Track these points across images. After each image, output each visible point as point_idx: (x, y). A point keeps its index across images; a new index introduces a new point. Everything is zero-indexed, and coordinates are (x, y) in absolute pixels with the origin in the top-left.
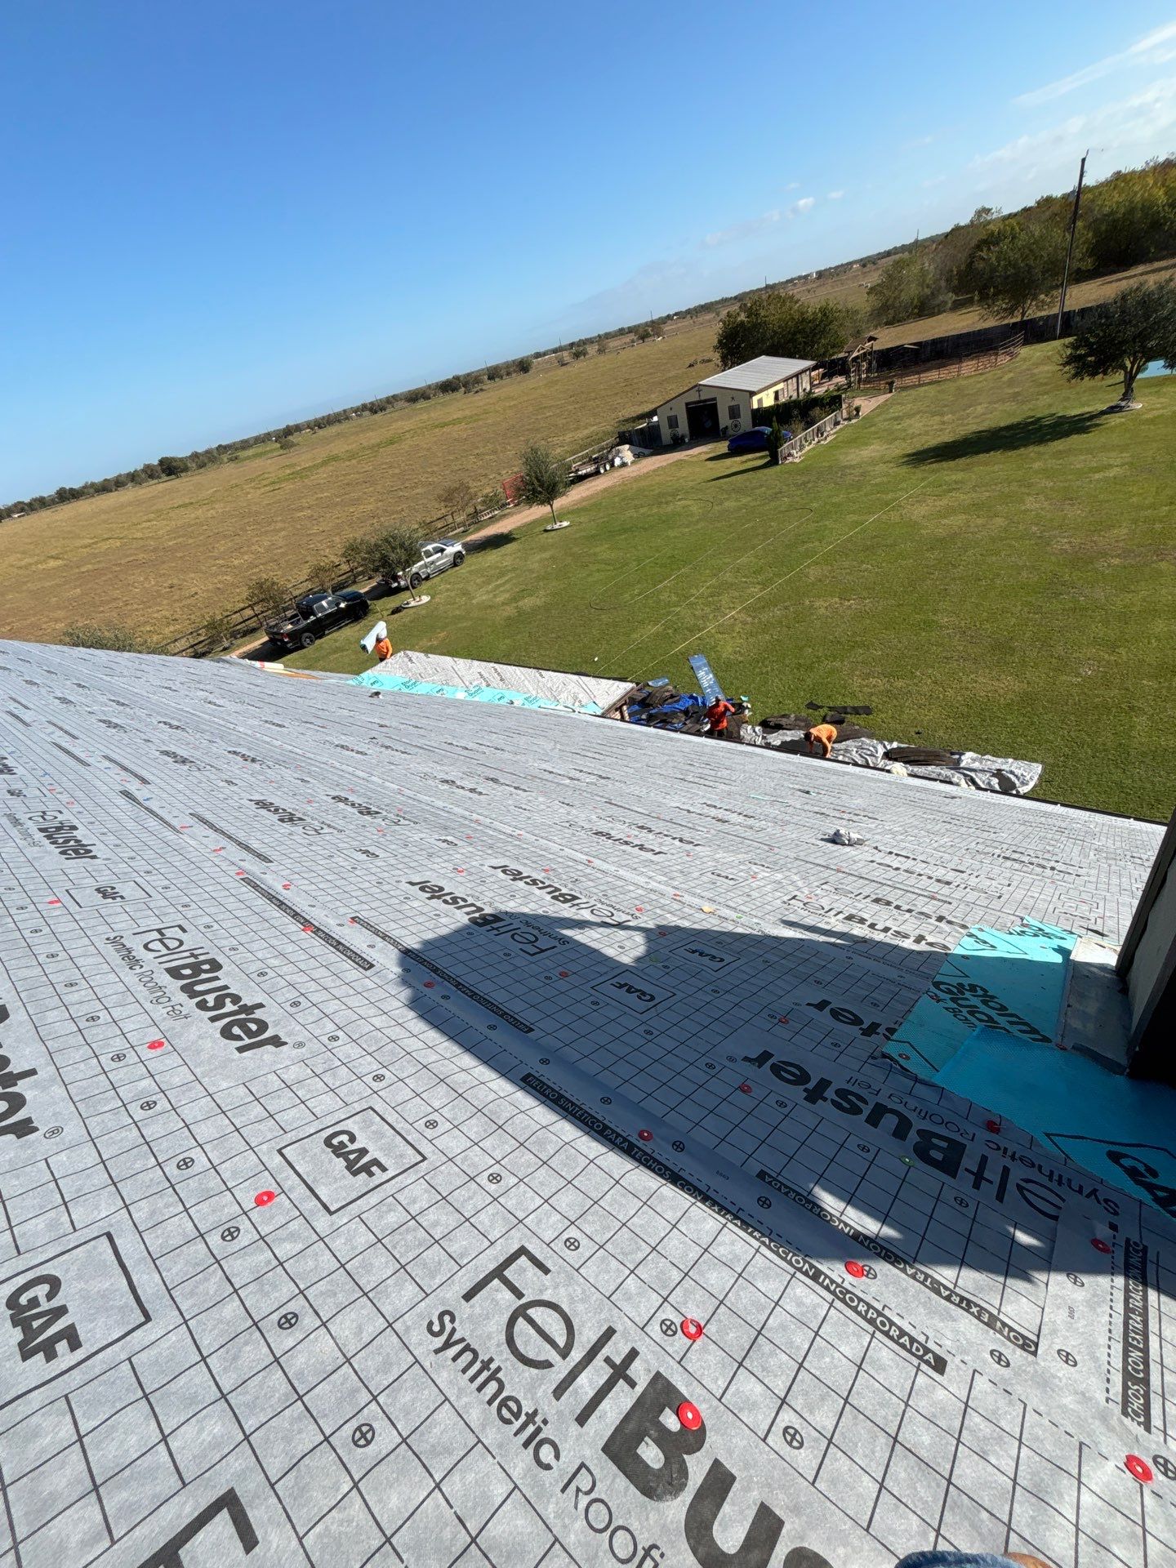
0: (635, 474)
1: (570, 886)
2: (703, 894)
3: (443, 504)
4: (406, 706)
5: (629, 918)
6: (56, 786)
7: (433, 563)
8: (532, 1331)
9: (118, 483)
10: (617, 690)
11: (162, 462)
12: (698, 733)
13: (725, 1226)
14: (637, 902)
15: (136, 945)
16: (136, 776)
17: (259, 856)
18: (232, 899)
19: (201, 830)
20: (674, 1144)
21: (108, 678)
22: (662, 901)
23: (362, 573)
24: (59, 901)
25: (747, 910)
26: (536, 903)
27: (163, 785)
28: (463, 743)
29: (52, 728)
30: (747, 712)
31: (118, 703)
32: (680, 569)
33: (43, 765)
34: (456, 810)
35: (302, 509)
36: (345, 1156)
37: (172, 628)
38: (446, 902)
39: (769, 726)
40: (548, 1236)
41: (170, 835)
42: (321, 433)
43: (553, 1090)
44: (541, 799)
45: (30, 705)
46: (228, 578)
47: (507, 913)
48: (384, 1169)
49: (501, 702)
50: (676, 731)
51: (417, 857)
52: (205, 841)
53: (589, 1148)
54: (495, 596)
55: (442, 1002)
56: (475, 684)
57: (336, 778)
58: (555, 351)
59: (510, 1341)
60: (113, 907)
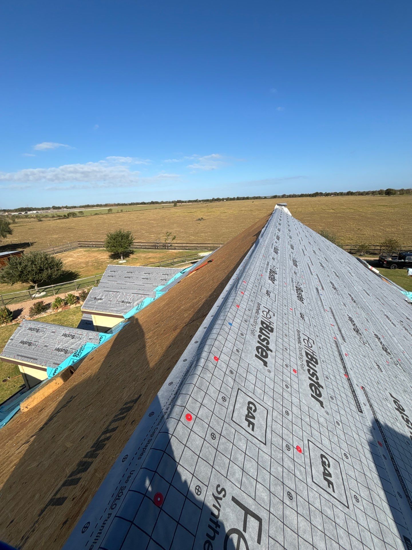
6: (304, 277)
15: (302, 337)
16: (322, 285)
17: (343, 337)
18: (329, 345)
19: (330, 315)
24: (292, 310)
27: (327, 293)
29: (309, 259)
31: (326, 259)
33: (303, 268)
36: (325, 468)
38: (403, 417)
41: (322, 311)
45: (307, 249)
48: (334, 491)
51: (399, 387)
52: (330, 319)
55: (383, 457)
57: (380, 328)
60: (301, 321)
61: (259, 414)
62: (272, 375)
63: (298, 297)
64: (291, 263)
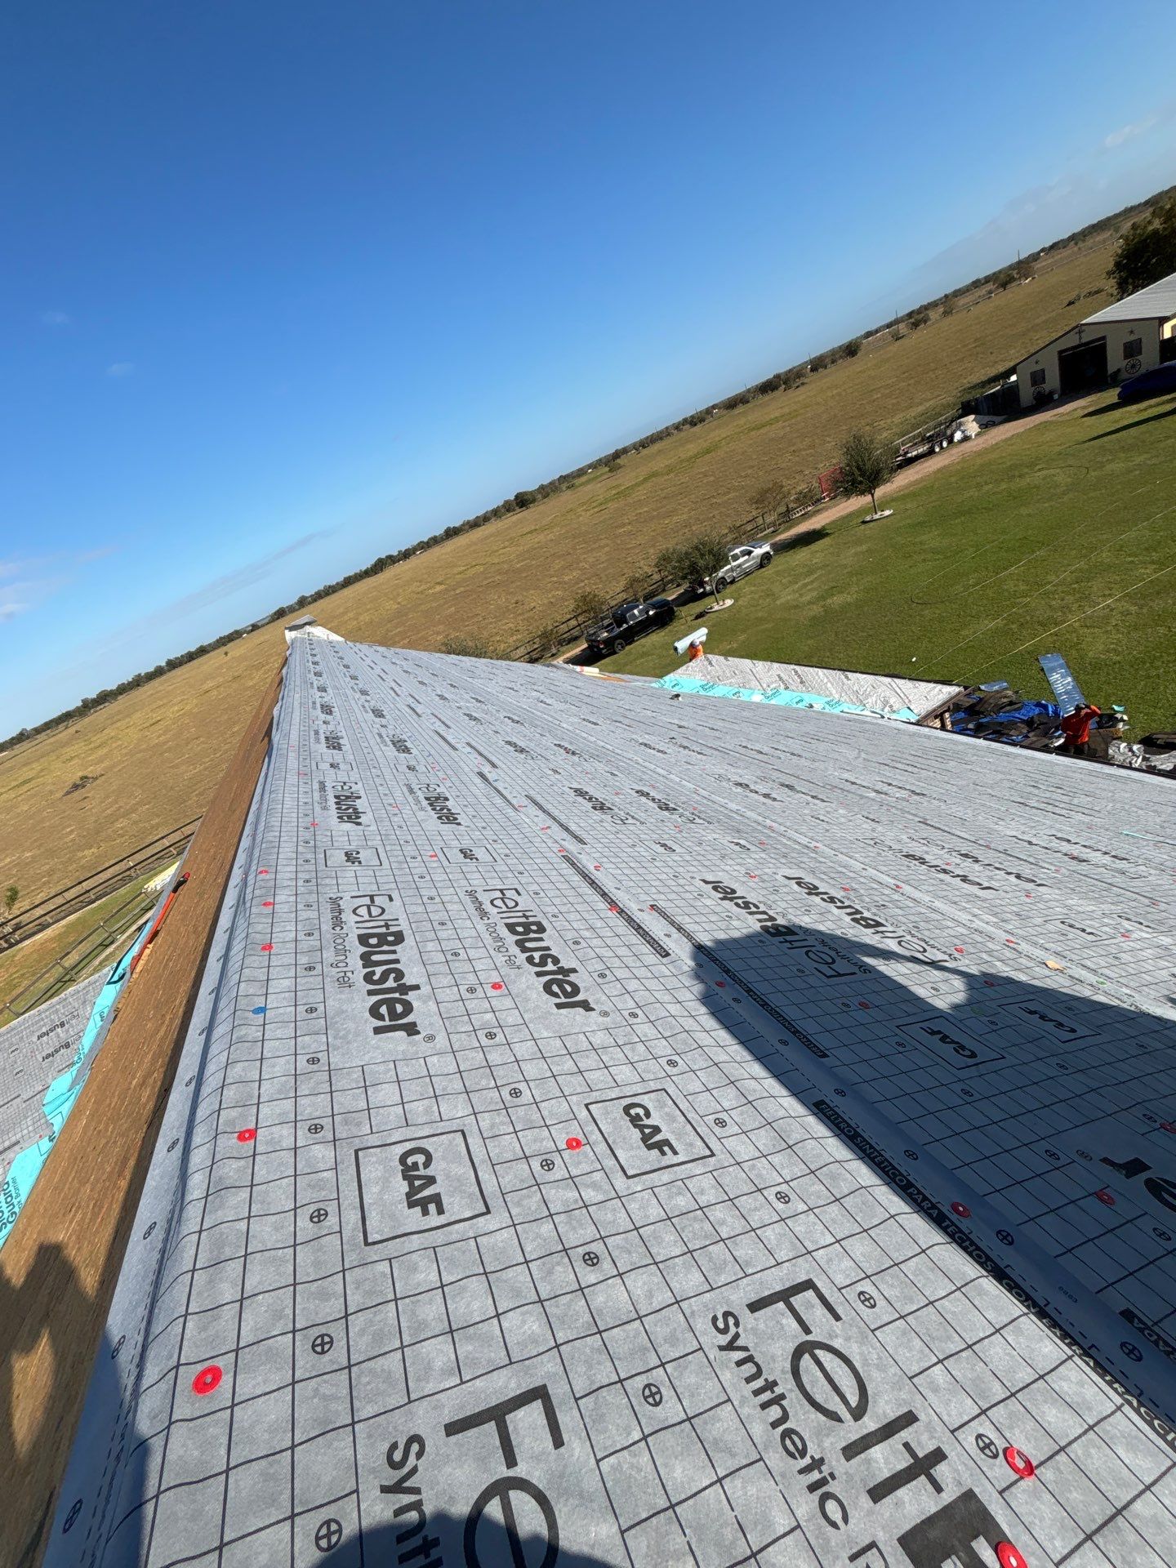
0: (980, 448)
1: (874, 910)
2: (1047, 946)
3: (754, 506)
4: (703, 708)
5: (946, 957)
6: (436, 765)
7: (739, 566)
8: (819, 1374)
9: (485, 519)
10: (940, 694)
11: (517, 497)
12: (1046, 749)
13: (1070, 1358)
14: (956, 941)
15: (485, 899)
16: (488, 761)
17: (576, 837)
18: (555, 873)
19: (533, 810)
20: (999, 1232)
21: (470, 680)
22: (990, 945)
23: (672, 581)
24: (436, 856)
25: (1112, 975)
26: (835, 923)
27: (506, 769)
28: (758, 747)
29: (434, 719)
30: (1121, 725)
31: (477, 700)
32: (1034, 552)
33: (428, 747)
34: (749, 814)
35: (624, 525)
36: (641, 1128)
37: (515, 638)
38: (737, 905)
39: (1151, 744)
40: (841, 1280)
41: (511, 812)
42: (645, 452)
43: (849, 1126)
44: (841, 811)
45: (420, 700)
46: (560, 593)
47: (801, 927)
48: (675, 1153)
49: (800, 705)
50: (1014, 744)
51: (711, 857)
52: (536, 819)
53: (891, 1201)
54: (801, 595)
55: (733, 1004)
56: (772, 686)
57: (639, 774)
58: (889, 326)
59: (796, 1373)
60: (470, 866)
61: (444, 1158)
62: (441, 1041)
63: (439, 818)
64: (391, 751)
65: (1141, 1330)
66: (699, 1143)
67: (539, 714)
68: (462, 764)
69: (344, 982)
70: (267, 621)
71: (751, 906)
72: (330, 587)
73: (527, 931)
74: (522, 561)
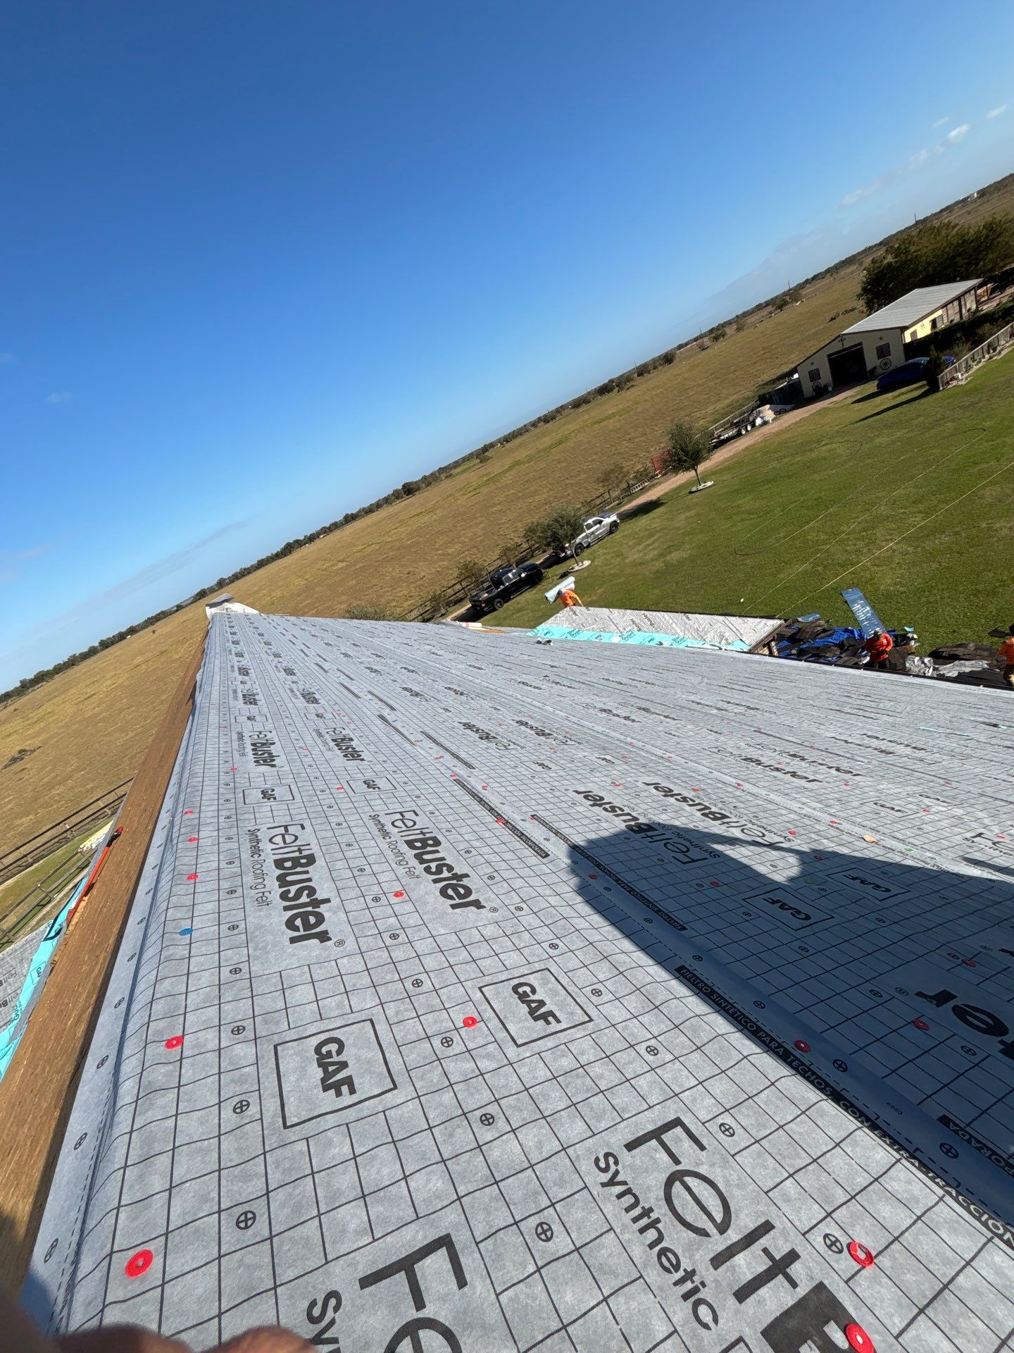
0: (775, 430)
1: (720, 805)
2: (864, 823)
3: (601, 484)
4: (571, 650)
5: (782, 840)
6: (342, 712)
7: (593, 533)
8: (689, 1198)
9: (378, 506)
10: (765, 627)
11: (404, 486)
12: (856, 666)
13: (898, 1161)
14: (790, 826)
15: (386, 821)
16: (387, 705)
17: (466, 764)
18: (448, 794)
19: (428, 743)
20: (835, 1062)
21: (371, 639)
22: (818, 827)
23: (538, 548)
24: (343, 788)
25: (917, 843)
26: (689, 818)
27: (403, 711)
28: (618, 679)
29: (339, 674)
30: (913, 643)
31: (377, 655)
32: (828, 508)
33: (334, 697)
34: (613, 734)
35: (495, 505)
36: (528, 1003)
37: (409, 603)
38: (605, 809)
39: (939, 657)
40: (704, 1116)
41: (408, 746)
43: (706, 985)
44: (689, 727)
45: (327, 659)
46: (445, 563)
47: (659, 824)
48: (558, 1021)
49: (651, 643)
50: (830, 664)
51: (580, 771)
52: (430, 751)
53: (743, 1044)
54: (645, 554)
55: (604, 892)
56: (627, 629)
57: (520, 707)
58: (695, 340)
59: (668, 1199)
60: (373, 794)
61: (355, 1045)
62: (350, 945)
64: (301, 703)
65: (956, 1132)
66: (579, 1011)
67: (431, 663)
68: (364, 708)
69: (263, 901)
70: (190, 601)
71: (617, 809)
72: (245, 569)
73: (424, 845)
74: (412, 538)
